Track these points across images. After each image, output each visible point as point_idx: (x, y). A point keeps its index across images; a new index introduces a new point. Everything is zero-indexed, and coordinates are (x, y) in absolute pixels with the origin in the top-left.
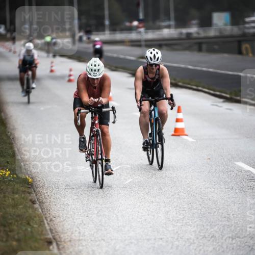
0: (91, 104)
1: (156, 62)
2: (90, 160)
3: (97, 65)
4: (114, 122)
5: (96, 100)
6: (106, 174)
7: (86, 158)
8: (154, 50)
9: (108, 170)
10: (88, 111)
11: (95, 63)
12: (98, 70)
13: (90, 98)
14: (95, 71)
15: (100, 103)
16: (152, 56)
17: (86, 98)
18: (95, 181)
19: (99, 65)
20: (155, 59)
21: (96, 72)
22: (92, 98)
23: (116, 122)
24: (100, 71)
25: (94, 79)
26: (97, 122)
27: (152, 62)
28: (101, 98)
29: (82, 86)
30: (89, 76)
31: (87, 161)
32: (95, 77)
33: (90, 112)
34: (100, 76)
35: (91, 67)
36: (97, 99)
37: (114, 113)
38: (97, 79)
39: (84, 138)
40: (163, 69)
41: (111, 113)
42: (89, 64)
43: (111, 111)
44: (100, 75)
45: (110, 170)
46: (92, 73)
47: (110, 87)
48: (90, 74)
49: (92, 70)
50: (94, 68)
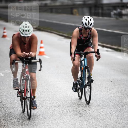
0: (24, 57)
1: (90, 27)
2: (20, 96)
4: (40, 70)
5: (27, 54)
10: (20, 61)
11: (26, 25)
12: (29, 30)
13: (22, 52)
15: (30, 56)
16: (87, 22)
19: (29, 27)
20: (89, 24)
21: (27, 32)
22: (24, 52)
23: (42, 70)
24: (30, 31)
25: (25, 37)
27: (87, 27)
28: (31, 53)
30: (22, 35)
31: (18, 97)
32: (26, 36)
35: (23, 28)
36: (28, 53)
37: (40, 64)
38: (28, 37)
42: (21, 26)
43: (38, 62)
44: (30, 34)
46: (24, 33)
48: (22, 34)
49: (24, 30)
50: (25, 29)
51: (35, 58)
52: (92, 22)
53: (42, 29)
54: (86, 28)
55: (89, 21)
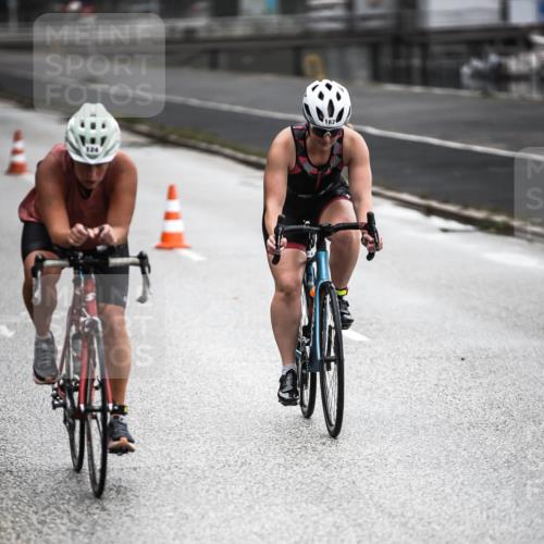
0: (78, 245)
1: (336, 125)
2: (64, 406)
3: (99, 126)
4: (142, 300)
5: (93, 232)
6: (114, 451)
7: (54, 397)
8: (329, 87)
9: (118, 439)
10: (65, 262)
11: (93, 120)
12: (103, 140)
13: (72, 225)
14: (93, 141)
15: (103, 242)
16: (324, 106)
17: (60, 226)
18: (78, 468)
19: (104, 126)
21: (97, 145)
22: (80, 227)
23: (149, 296)
24: (109, 144)
25: (88, 166)
26: (91, 297)
27: (323, 124)
28: (107, 227)
29: (51, 188)
30: (76, 157)
31: (55, 407)
32: (92, 162)
33: (70, 266)
34: (109, 159)
35: (80, 131)
36: (96, 230)
37: (143, 272)
38: (99, 166)
39: (51, 342)
40: (352, 140)
41: (135, 272)
42: (73, 121)
43: (134, 264)
44: (107, 153)
45: (124, 439)
46: (84, 150)
47: (133, 193)
48: (78, 152)
49: (83, 139)
50: (90, 133)
51: (122, 250)
52: (345, 103)
53: (173, 137)
54: (320, 132)
55: (331, 102)
